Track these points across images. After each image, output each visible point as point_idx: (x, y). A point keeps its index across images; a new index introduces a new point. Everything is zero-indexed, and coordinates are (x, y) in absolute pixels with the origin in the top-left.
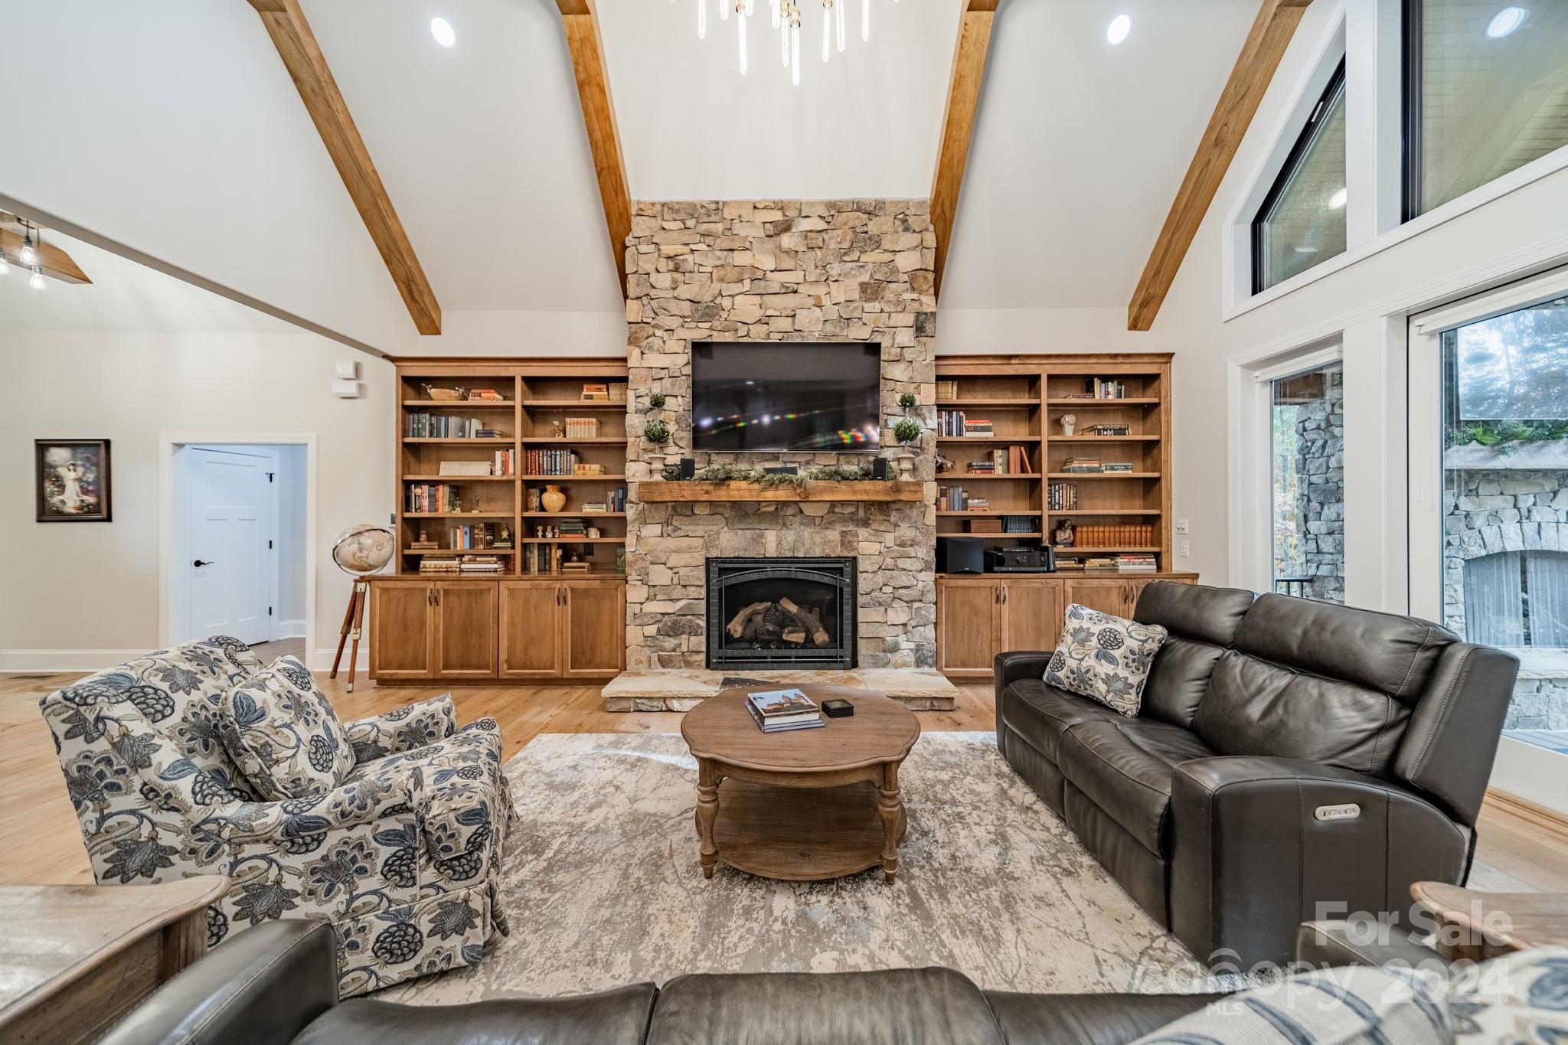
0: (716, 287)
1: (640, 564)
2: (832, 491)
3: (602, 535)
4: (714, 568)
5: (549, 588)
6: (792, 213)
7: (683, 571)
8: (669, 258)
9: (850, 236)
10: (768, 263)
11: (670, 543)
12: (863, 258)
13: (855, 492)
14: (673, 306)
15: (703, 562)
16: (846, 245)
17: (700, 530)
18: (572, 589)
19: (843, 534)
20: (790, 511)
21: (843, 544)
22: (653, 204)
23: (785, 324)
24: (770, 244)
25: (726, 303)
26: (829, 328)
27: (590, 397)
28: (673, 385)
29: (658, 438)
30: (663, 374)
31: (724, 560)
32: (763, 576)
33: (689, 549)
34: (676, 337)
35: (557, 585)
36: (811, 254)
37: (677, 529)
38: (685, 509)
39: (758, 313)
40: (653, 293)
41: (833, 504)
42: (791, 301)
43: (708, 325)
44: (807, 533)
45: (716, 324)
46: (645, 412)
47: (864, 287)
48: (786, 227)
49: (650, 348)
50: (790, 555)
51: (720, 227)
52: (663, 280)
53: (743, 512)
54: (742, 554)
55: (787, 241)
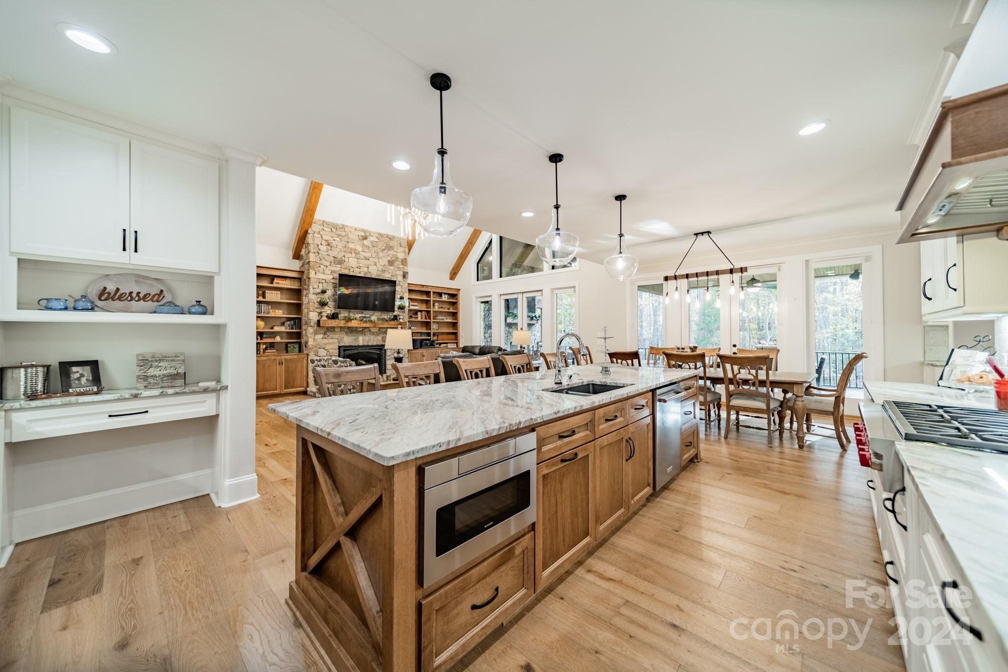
0: (343, 254)
1: (315, 349)
2: (383, 324)
3: (281, 339)
4: (342, 349)
5: (275, 359)
6: (367, 234)
7: (331, 351)
8: (326, 240)
9: (385, 245)
10: (360, 249)
11: (326, 341)
12: (389, 252)
13: (389, 325)
14: (327, 257)
15: (337, 347)
16: (384, 247)
17: (337, 336)
18: (285, 360)
19: (383, 337)
20: (367, 330)
21: (382, 340)
22: (320, 220)
23: (365, 270)
24: (360, 243)
25: (346, 260)
26: (379, 272)
27: (278, 283)
28: (327, 285)
29: (323, 304)
30: (324, 281)
31: (345, 347)
32: (358, 351)
33: (333, 343)
34: (328, 268)
35: (279, 358)
36: (373, 248)
37: (329, 336)
38: (332, 329)
39: (357, 265)
40: (320, 252)
41: (380, 328)
42: (367, 262)
43: (340, 266)
44: (372, 337)
45: (343, 266)
46: (317, 294)
47: (389, 261)
48: (365, 238)
49: (319, 271)
50: (366, 344)
51: (344, 233)
52: (323, 248)
53: (352, 331)
54: (351, 344)
55: (366, 242)
